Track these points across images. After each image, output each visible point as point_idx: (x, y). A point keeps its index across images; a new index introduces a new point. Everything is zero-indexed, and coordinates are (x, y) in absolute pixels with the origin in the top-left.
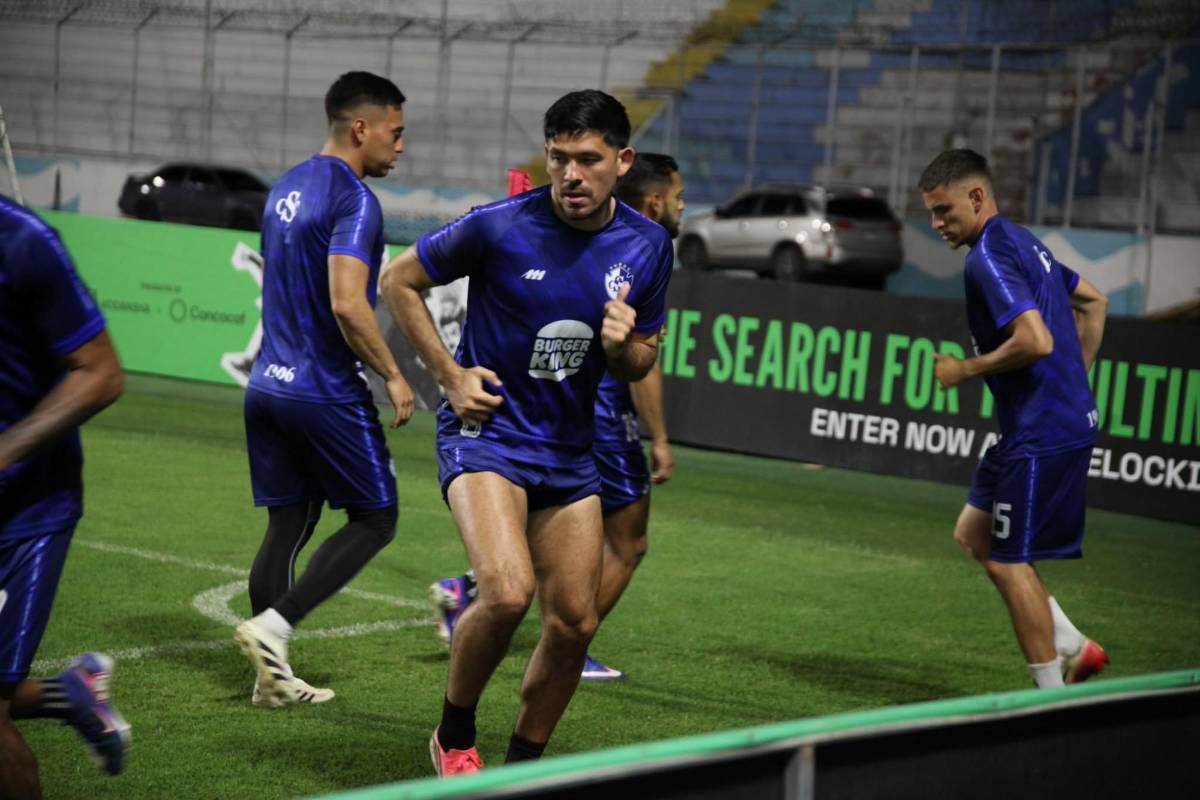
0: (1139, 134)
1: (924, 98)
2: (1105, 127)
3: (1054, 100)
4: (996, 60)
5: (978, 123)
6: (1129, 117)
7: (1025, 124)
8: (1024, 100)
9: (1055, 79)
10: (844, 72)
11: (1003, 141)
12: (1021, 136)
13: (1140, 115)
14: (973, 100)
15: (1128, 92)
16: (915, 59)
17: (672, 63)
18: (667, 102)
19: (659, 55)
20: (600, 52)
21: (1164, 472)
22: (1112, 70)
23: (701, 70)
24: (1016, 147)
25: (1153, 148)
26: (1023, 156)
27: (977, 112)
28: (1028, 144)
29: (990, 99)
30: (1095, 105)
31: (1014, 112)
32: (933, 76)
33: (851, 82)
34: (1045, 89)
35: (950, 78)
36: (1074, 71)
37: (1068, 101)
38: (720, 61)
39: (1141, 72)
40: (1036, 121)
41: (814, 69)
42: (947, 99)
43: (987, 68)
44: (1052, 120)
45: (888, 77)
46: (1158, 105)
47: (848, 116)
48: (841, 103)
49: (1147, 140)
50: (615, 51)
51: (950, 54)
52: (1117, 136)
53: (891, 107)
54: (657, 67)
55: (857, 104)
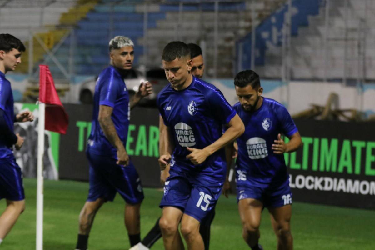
0: (280, 37)
1: (186, 24)
2: (265, 35)
3: (242, 24)
4: (216, 7)
5: (210, 35)
6: (275, 30)
7: (230, 34)
8: (229, 24)
9: (242, 14)
10: (150, 14)
11: (221, 42)
12: (229, 39)
13: (280, 28)
14: (207, 25)
15: (273, 20)
16: (181, 8)
17: (71, 13)
18: (71, 30)
19: (65, 10)
20: (39, 9)
21: (314, 183)
22: (265, 10)
23: (85, 16)
24: (227, 45)
25: (286, 43)
26: (230, 49)
27: (210, 30)
28: (232, 43)
29: (216, 24)
30: (260, 25)
31: (224, 29)
32: (188, 15)
33: (153, 18)
34: (238, 19)
35: (197, 15)
36: (249, 11)
37: (248, 24)
38: (92, 11)
39: (278, 11)
40: (235, 33)
41: (135, 13)
42: (195, 24)
43: (213, 11)
44: (242, 32)
45: (169, 16)
46: (287, 25)
47: (153, 33)
48: (150, 28)
49: (283, 41)
50: (47, 9)
51: (196, 5)
52: (270, 38)
53: (172, 29)
54: (64, 15)
55: (156, 28)
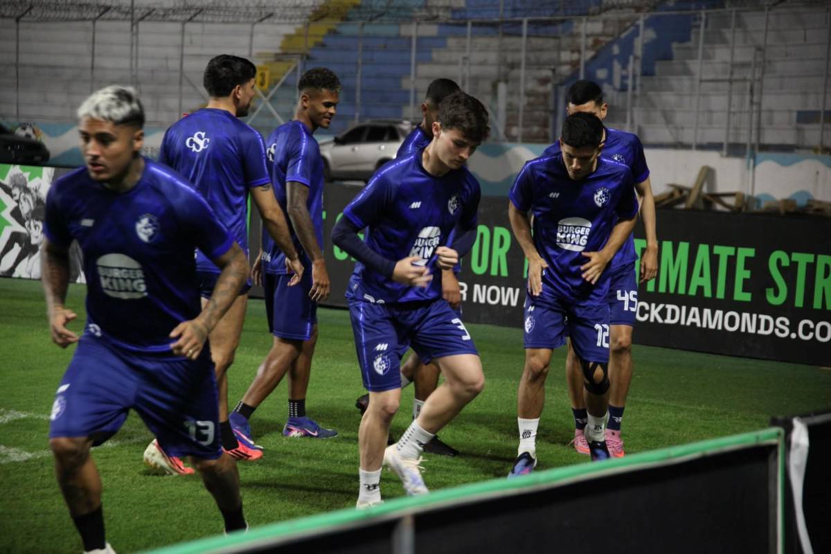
0: (624, 78)
1: (476, 57)
2: (601, 74)
3: (566, 56)
4: (525, 28)
5: (515, 73)
6: (617, 66)
7: (546, 73)
8: (545, 56)
9: (565, 41)
10: (420, 39)
11: (532, 85)
12: (544, 81)
13: (624, 65)
14: (510, 58)
15: (616, 50)
16: (469, 28)
17: (298, 35)
18: (297, 62)
19: (290, 30)
20: (248, 27)
21: (649, 312)
22: (604, 34)
23: (320, 40)
24: (541, 89)
25: (634, 88)
26: (546, 95)
27: (514, 66)
28: (549, 87)
29: (522, 56)
30: (594, 58)
31: (539, 65)
32: (482, 41)
33: (425, 46)
34: (559, 49)
35: (495, 42)
36: (578, 35)
37: (575, 56)
38: (333, 33)
39: (623, 35)
40: (554, 70)
41: (399, 37)
42: (492, 57)
43: (520, 35)
44: (565, 70)
45: (451, 42)
46: (636, 58)
47: (425, 70)
48: (420, 61)
49: (630, 82)
50: (258, 27)
51: (493, 25)
52: (610, 79)
53: (455, 63)
54: (289, 37)
55: (430, 61)
